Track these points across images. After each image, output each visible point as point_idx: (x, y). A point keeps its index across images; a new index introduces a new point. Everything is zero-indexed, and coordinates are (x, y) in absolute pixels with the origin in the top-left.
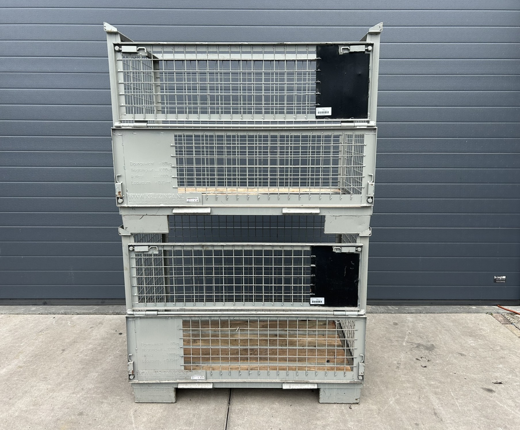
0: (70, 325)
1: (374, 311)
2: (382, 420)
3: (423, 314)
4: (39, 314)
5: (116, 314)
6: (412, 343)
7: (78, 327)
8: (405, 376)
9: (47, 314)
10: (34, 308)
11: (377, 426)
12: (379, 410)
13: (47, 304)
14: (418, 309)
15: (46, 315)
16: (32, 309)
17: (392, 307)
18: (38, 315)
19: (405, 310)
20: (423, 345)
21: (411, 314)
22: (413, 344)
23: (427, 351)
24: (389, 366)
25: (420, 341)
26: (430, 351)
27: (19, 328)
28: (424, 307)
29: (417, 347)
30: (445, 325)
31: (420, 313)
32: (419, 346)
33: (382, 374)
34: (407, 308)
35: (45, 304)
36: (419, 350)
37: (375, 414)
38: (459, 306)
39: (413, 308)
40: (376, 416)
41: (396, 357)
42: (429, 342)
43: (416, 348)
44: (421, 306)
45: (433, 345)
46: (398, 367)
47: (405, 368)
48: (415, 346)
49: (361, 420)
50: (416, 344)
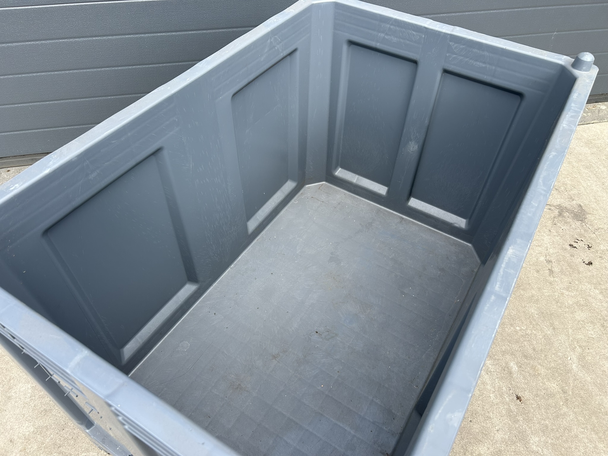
2: (578, 420)
6: (550, 207)
8: (570, 293)
11: (576, 436)
12: (565, 392)
22: (553, 208)
23: (578, 223)
24: (538, 271)
29: (560, 214)
30: (580, 154)
33: (534, 292)
36: (566, 223)
37: (562, 403)
40: (565, 409)
41: (539, 246)
42: (573, 200)
45: (580, 206)
46: (551, 271)
47: (562, 271)
48: (556, 212)
49: (547, 426)
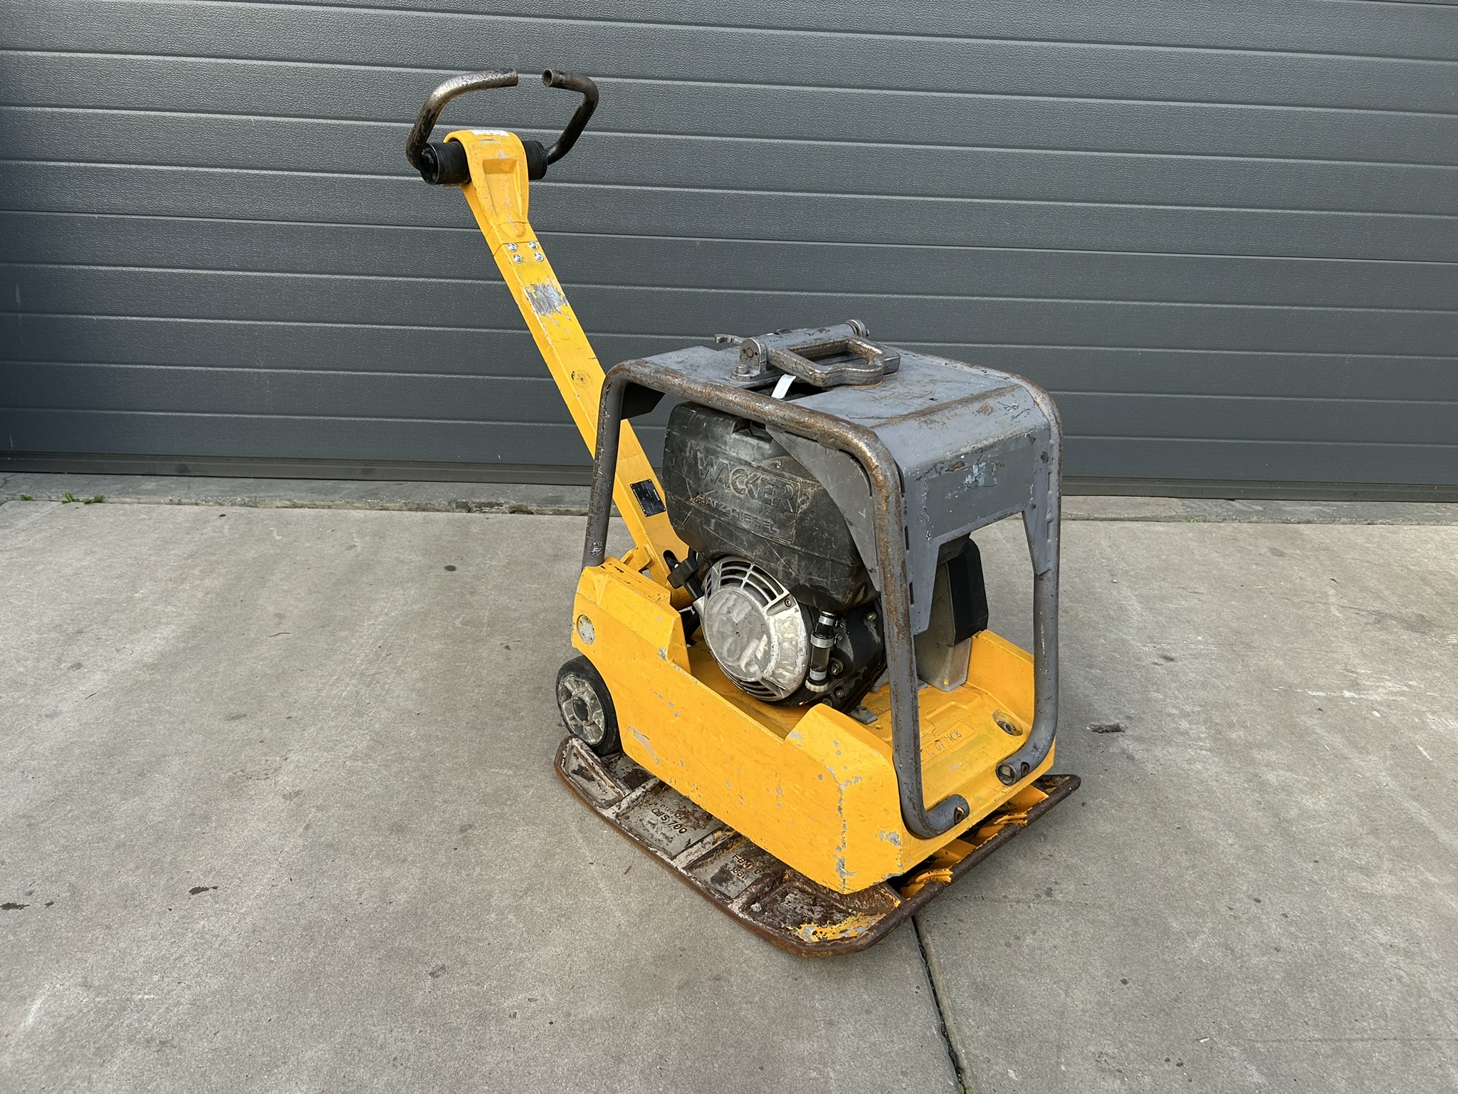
0: (280, 538)
1: (1196, 514)
3: (1342, 526)
4: (171, 502)
5: (415, 506)
7: (307, 544)
9: (197, 504)
10: (150, 484)
13: (188, 471)
14: (1324, 512)
15: (196, 507)
16: (143, 487)
17: (1244, 505)
18: (170, 506)
19: (1285, 512)
20: (1392, 617)
21: (1309, 525)
25: (1377, 605)
26: (1424, 633)
27: (118, 545)
28: (1335, 506)
31: (1333, 522)
32: (1380, 618)
34: (1289, 506)
35: (183, 472)
38: (1434, 505)
39: (1306, 508)
43: (1378, 626)
44: (1324, 503)
50: (1370, 613)
